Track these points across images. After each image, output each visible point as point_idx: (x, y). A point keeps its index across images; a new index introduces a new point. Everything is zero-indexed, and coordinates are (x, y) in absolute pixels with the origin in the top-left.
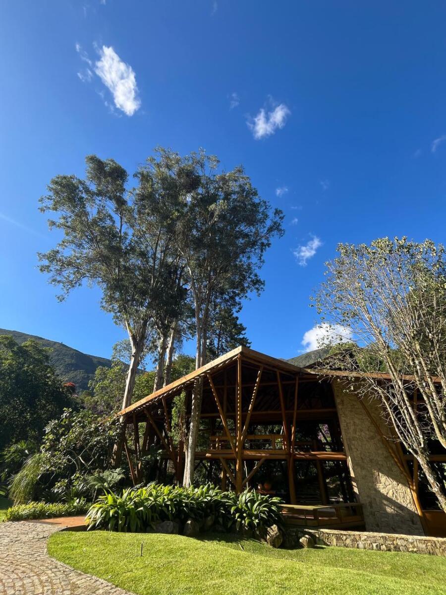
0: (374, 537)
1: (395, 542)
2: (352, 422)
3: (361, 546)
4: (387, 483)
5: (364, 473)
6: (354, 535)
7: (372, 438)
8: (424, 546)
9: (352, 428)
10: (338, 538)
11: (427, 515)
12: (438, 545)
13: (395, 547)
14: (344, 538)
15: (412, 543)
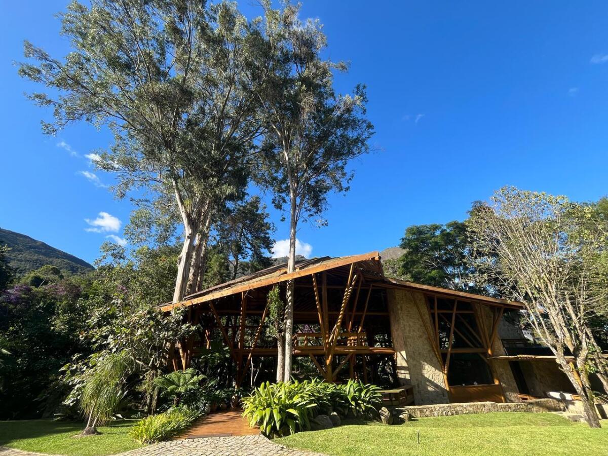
0: (444, 407)
1: (456, 409)
2: (408, 324)
3: (436, 414)
4: (429, 370)
5: (415, 363)
6: (431, 408)
7: (421, 337)
8: (472, 409)
9: (408, 329)
10: (421, 411)
11: (452, 389)
12: (479, 407)
13: (456, 412)
14: (425, 410)
15: (465, 408)
